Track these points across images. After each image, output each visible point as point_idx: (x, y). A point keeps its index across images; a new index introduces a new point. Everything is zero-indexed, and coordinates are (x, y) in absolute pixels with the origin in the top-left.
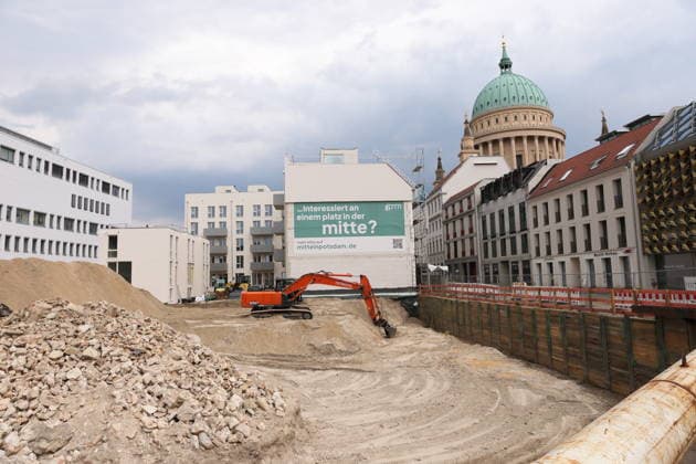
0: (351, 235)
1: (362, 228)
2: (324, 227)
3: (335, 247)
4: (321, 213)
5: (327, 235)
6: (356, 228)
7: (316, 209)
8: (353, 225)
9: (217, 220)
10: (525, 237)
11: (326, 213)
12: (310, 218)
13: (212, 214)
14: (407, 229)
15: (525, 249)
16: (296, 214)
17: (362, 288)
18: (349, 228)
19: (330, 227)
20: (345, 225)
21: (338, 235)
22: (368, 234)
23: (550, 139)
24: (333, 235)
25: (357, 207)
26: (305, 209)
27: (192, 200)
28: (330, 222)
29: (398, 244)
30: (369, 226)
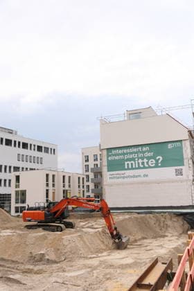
0: (144, 168)
1: (152, 162)
2: (126, 163)
3: (134, 176)
4: (124, 154)
5: (128, 169)
6: (147, 163)
7: (120, 151)
8: (145, 160)
11: (127, 154)
12: (117, 158)
14: (185, 161)
16: (108, 156)
18: (143, 163)
19: (130, 163)
20: (140, 161)
21: (136, 168)
22: (156, 166)
24: (132, 169)
25: (148, 148)
26: (113, 152)
28: (128, 160)
29: (179, 173)
30: (157, 161)
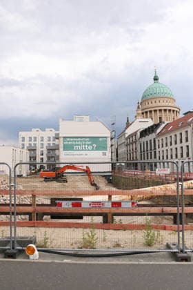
0: (86, 150)
1: (90, 147)
2: (75, 147)
4: (74, 141)
5: (76, 150)
6: (88, 147)
7: (72, 139)
9: (32, 143)
10: (155, 152)
11: (76, 141)
12: (69, 143)
13: (30, 141)
14: (108, 149)
15: (155, 157)
16: (64, 141)
17: (87, 171)
18: (85, 147)
19: (77, 147)
21: (81, 150)
22: (93, 150)
23: (173, 111)
24: (79, 150)
25: (88, 139)
26: (68, 139)
27: (22, 134)
28: (78, 145)
29: (105, 154)
30: (93, 147)
